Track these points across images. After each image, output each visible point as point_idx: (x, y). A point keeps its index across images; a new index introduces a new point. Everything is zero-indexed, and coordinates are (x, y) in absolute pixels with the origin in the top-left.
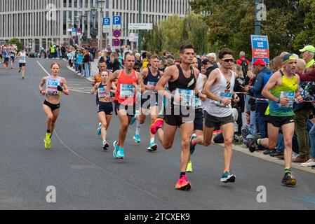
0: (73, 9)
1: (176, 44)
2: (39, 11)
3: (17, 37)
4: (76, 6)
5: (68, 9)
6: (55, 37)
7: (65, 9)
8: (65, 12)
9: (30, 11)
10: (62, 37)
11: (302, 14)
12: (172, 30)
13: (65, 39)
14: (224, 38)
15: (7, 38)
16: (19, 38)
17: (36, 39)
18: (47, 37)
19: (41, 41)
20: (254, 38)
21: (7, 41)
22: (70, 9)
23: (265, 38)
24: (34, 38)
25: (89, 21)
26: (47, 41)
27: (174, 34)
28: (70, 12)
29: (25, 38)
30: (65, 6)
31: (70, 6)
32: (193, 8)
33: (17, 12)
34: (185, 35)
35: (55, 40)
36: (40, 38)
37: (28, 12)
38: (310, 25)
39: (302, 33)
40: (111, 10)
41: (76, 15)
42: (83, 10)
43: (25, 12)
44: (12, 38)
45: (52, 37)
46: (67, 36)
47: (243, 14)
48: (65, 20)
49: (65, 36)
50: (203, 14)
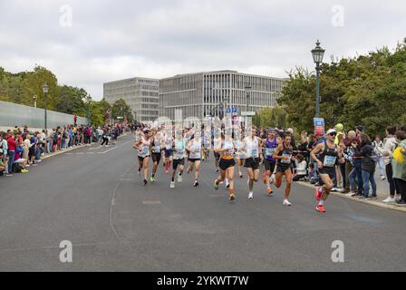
5: (206, 104)
8: (205, 106)
11: (343, 105)
12: (266, 115)
14: (297, 120)
20: (315, 119)
23: (322, 120)
25: (218, 110)
30: (205, 102)
31: (208, 102)
34: (273, 117)
38: (347, 112)
39: (343, 116)
40: (231, 104)
41: (211, 107)
42: (215, 104)
47: (307, 106)
48: (205, 110)
50: (284, 106)
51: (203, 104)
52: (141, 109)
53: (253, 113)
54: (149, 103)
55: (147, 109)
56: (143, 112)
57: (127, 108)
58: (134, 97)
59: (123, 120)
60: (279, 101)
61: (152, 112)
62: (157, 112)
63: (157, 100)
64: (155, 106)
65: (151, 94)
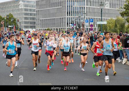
0: (71, 17)
1: (112, 30)
2: (57, 18)
3: (49, 28)
4: (72, 15)
5: (69, 17)
6: (64, 27)
7: (68, 17)
8: (68, 18)
9: (54, 18)
10: (67, 27)
12: (111, 24)
13: (68, 28)
15: (45, 28)
16: (50, 28)
17: (56, 29)
18: (61, 28)
19: (58, 29)
21: (45, 29)
22: (70, 17)
24: (56, 28)
25: (77, 21)
26: (61, 29)
27: (111, 26)
28: (70, 18)
29: (52, 28)
30: (68, 16)
31: (70, 16)
32: (122, 15)
33: (49, 18)
34: (116, 26)
35: (64, 29)
36: (58, 28)
37: (53, 18)
41: (72, 19)
42: (75, 17)
43: (52, 18)
44: (47, 28)
45: (63, 28)
46: (69, 27)
48: (68, 21)
49: (68, 27)
50: (126, 17)
51: (67, 17)
52: (24, 20)
53: (105, 23)
54: (29, 16)
55: (27, 21)
56: (25, 23)
57: (15, 20)
58: (19, 12)
59: (13, 28)
60: (122, 14)
61: (31, 23)
62: (35, 23)
63: (34, 15)
64: (33, 19)
65: (30, 10)
